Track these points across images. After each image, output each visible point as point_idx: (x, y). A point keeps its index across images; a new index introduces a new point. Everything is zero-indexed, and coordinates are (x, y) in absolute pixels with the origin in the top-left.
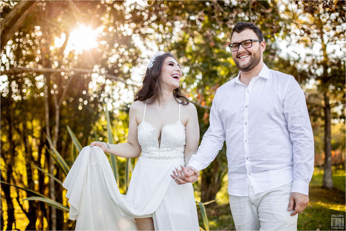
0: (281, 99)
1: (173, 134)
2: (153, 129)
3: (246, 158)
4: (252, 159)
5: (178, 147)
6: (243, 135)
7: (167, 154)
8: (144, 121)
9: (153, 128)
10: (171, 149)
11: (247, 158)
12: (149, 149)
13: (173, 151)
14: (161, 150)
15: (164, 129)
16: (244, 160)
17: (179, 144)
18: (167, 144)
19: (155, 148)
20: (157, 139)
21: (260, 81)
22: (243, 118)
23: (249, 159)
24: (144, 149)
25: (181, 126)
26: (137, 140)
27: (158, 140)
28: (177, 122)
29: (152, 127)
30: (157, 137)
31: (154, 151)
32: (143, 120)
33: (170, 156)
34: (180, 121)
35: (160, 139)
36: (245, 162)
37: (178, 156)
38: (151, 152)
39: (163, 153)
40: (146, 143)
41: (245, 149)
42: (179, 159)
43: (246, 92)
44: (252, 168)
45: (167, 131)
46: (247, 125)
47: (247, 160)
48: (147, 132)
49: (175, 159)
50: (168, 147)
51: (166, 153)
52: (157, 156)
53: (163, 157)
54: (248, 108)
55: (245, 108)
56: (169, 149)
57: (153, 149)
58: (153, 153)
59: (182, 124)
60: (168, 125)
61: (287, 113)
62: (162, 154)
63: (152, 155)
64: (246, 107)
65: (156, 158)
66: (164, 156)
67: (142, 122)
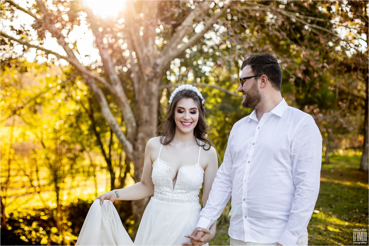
0: (290, 140)
1: (190, 176)
2: (168, 169)
3: (243, 198)
4: (249, 201)
5: (193, 190)
6: (244, 174)
7: (181, 197)
8: (159, 159)
9: (169, 167)
10: (185, 191)
11: (244, 200)
12: (162, 189)
13: (188, 194)
14: (175, 191)
15: (181, 170)
16: (241, 201)
17: (194, 187)
18: (183, 186)
19: (169, 189)
20: (172, 179)
21: (272, 119)
22: (248, 156)
23: (246, 201)
24: (157, 189)
25: (199, 168)
26: (151, 178)
27: (172, 181)
28: (196, 164)
29: (167, 166)
30: (172, 177)
31: (168, 192)
32: (158, 157)
33: (183, 199)
34: (199, 164)
35: (175, 179)
36: (241, 203)
37: (192, 200)
38: (164, 193)
39: (176, 195)
40: (160, 182)
41: (243, 189)
42: (192, 203)
43: (257, 127)
44: (248, 211)
45: (184, 173)
46: (250, 164)
47: (244, 202)
48: (161, 171)
49: (188, 203)
50: (182, 189)
51: (179, 195)
52: (170, 198)
53: (176, 200)
54: (254, 146)
55: (252, 146)
56: (183, 191)
57: (167, 189)
58: (165, 194)
59: (200, 167)
60: (185, 166)
61: (294, 156)
62: (176, 197)
63: (165, 196)
64: (253, 144)
65: (168, 200)
66: (177, 198)
67: (156, 160)
